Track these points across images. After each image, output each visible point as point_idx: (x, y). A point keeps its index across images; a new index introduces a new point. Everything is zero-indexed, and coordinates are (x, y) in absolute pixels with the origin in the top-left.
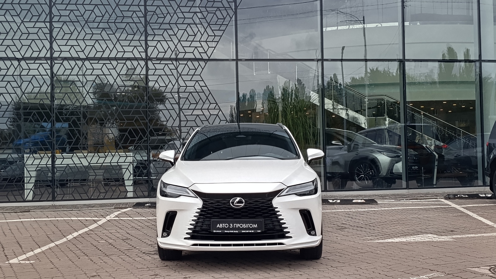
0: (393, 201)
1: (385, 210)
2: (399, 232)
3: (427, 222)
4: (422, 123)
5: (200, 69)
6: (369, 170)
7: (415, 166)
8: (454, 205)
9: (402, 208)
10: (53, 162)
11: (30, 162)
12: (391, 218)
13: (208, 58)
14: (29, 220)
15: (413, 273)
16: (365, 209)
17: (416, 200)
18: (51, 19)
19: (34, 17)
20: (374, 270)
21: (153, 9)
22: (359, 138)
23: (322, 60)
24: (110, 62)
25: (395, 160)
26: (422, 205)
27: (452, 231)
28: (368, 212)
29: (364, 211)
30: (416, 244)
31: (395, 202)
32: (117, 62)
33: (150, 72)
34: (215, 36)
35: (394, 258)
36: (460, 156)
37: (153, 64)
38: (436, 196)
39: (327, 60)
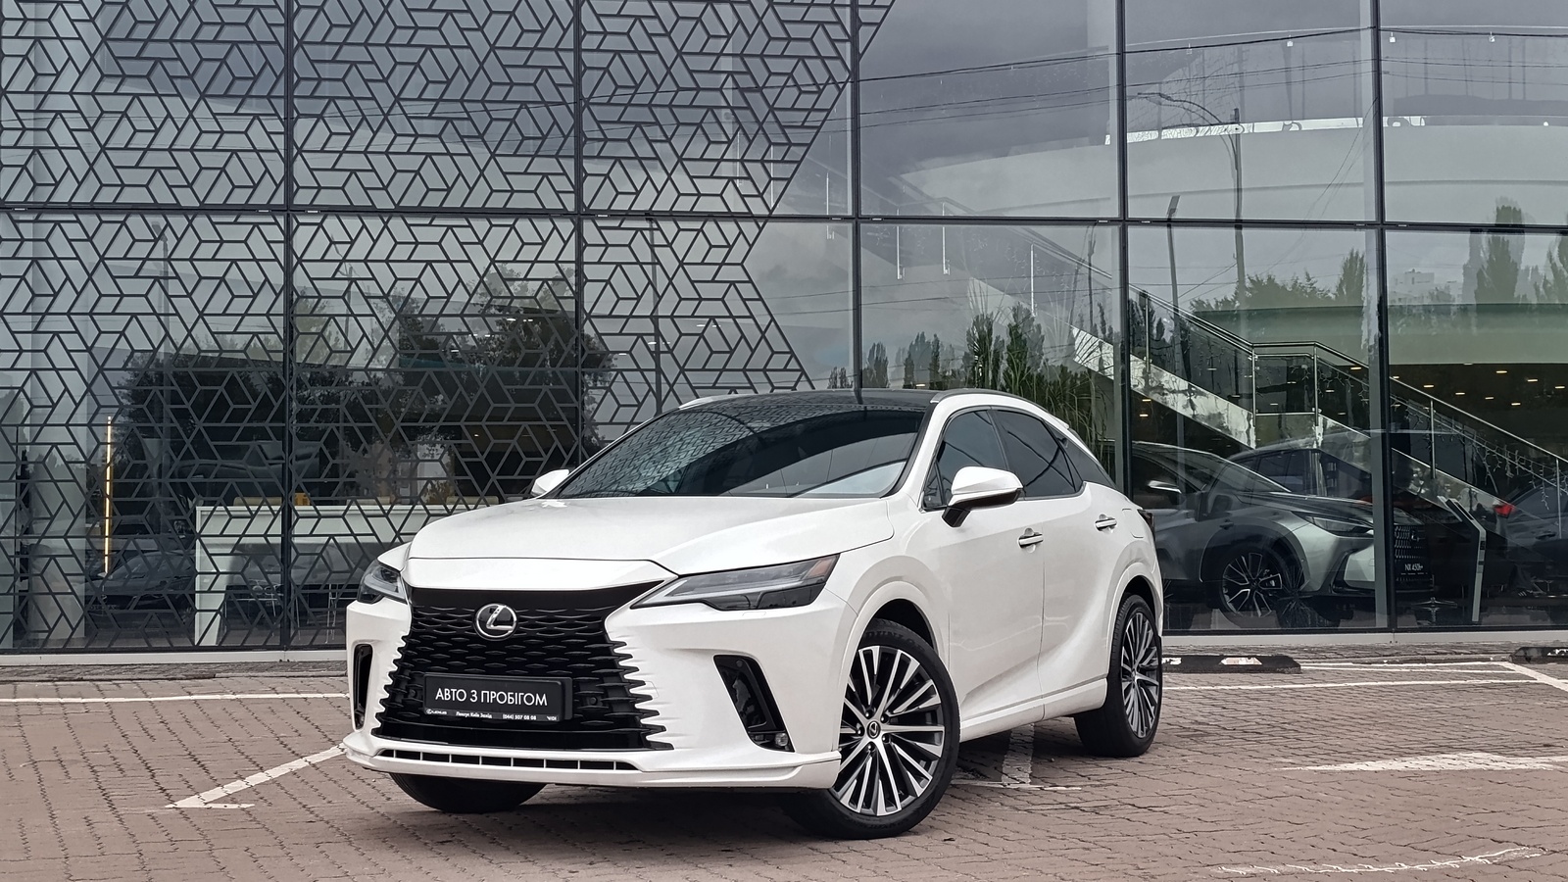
0: (1348, 666)
1: (1326, 688)
2: (1377, 746)
3: (1465, 721)
4: (1430, 429)
5: (741, 247)
6: (1268, 574)
7: (1412, 562)
8: (1543, 678)
9: (1380, 683)
10: (288, 526)
11: (214, 527)
12: (1348, 709)
13: (768, 213)
14: (218, 697)
15: (1441, 850)
16: (1260, 685)
17: (1421, 665)
18: (290, 87)
19: (237, 82)
20: (1314, 841)
21: (602, 60)
22: (1234, 472)
23: (1124, 222)
24: (469, 222)
25: (1351, 542)
26: (1443, 677)
27: (1545, 746)
28: (1273, 694)
29: (1260, 691)
30: (1439, 777)
31: (1355, 667)
32: (490, 223)
33: (590, 254)
34: (790, 144)
35: (1373, 812)
36: (1554, 535)
37: (599, 229)
38: (1486, 651)
39: (1137, 222)
